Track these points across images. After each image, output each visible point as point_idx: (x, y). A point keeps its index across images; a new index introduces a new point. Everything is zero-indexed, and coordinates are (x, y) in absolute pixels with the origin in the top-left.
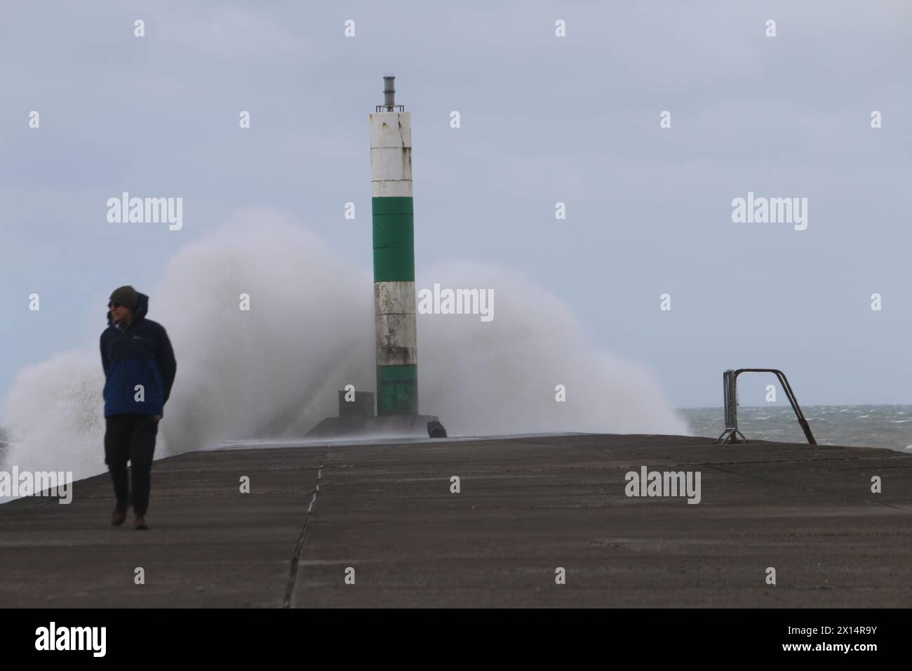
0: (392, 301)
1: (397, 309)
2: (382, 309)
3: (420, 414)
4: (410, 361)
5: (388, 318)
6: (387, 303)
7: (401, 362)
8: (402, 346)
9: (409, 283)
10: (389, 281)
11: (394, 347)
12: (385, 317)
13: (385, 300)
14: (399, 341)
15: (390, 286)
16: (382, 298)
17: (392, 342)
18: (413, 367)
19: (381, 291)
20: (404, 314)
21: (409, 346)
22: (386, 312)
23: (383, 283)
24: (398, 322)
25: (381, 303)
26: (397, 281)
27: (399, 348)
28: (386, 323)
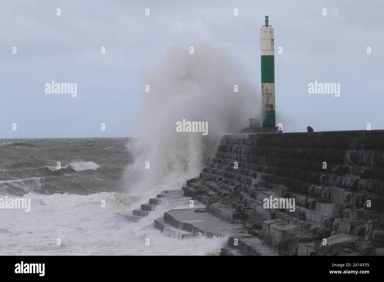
0: (268, 90)
1: (269, 92)
2: (264, 92)
3: (276, 126)
4: (274, 109)
5: (266, 95)
6: (266, 90)
7: (271, 109)
8: (271, 104)
9: (273, 83)
10: (267, 83)
11: (268, 104)
12: (265, 94)
13: (265, 89)
14: (270, 102)
15: (267, 84)
16: (264, 88)
17: (268, 103)
18: (274, 111)
19: (264, 86)
20: (271, 94)
21: (273, 104)
22: (266, 93)
23: (265, 84)
24: (270, 96)
25: (264, 90)
26: (269, 83)
27: (270, 105)
28: (266, 97)
